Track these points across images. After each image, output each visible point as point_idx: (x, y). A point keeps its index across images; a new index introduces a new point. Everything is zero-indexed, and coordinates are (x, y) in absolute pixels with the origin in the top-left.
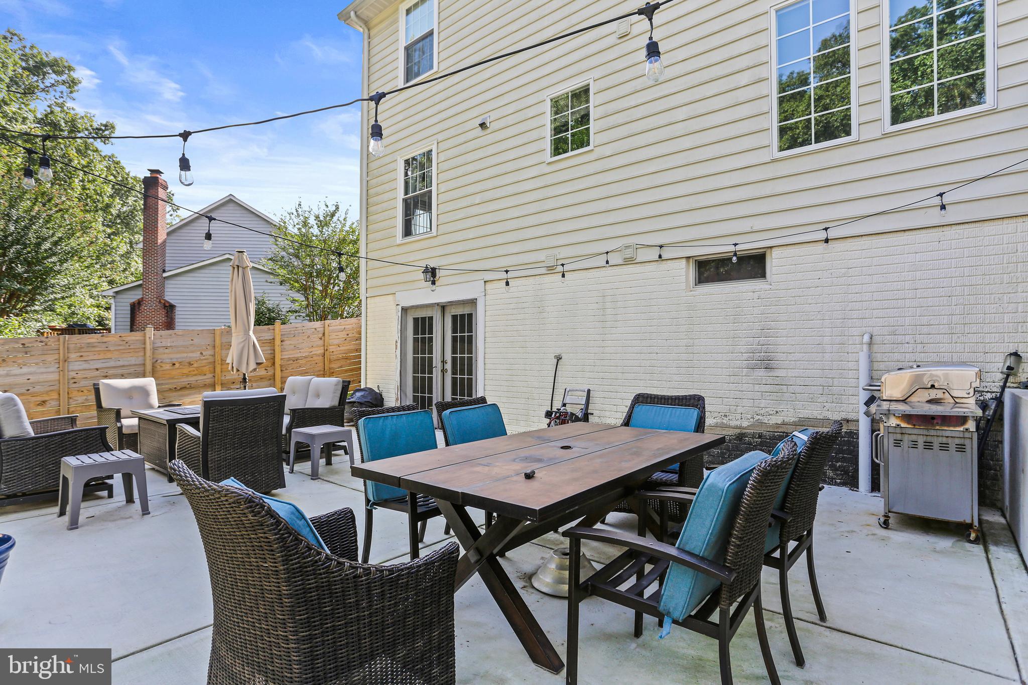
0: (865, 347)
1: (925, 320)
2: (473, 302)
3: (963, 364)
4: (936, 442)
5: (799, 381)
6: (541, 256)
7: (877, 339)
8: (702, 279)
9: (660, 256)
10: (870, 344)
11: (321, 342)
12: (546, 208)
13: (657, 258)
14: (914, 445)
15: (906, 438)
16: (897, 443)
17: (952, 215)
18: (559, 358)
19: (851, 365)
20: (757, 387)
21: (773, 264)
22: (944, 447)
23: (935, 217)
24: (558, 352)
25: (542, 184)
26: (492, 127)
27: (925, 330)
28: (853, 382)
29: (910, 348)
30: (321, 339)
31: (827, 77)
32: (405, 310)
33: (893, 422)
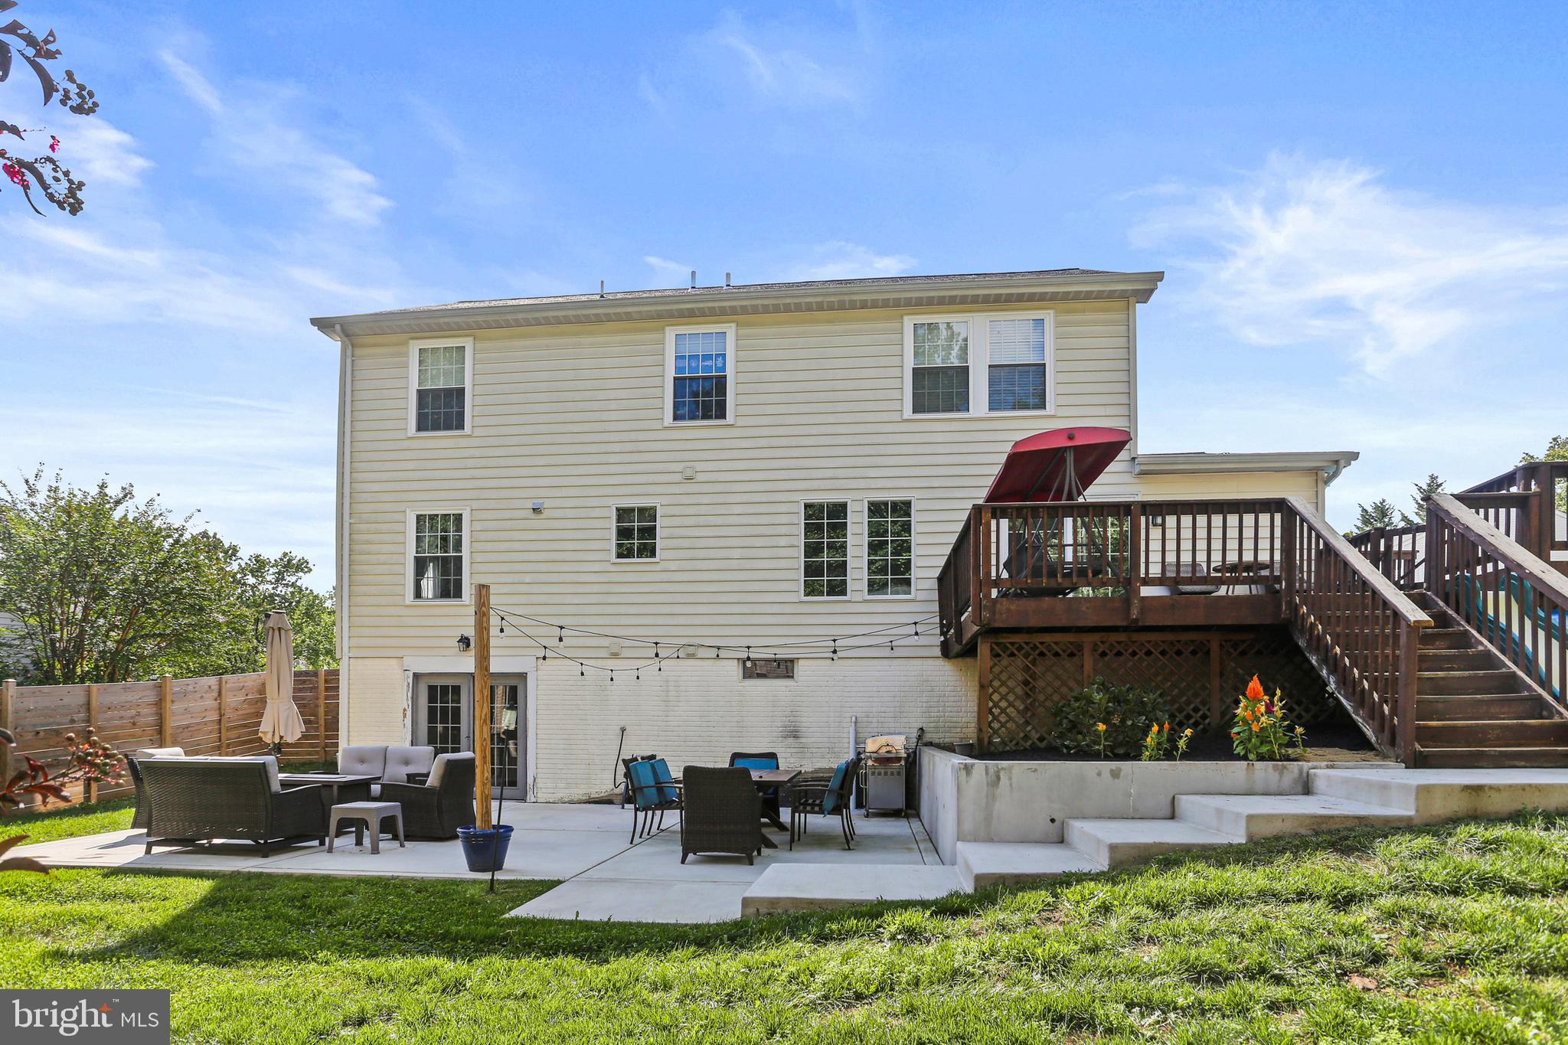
0: (853, 724)
1: (883, 709)
2: (523, 676)
3: (900, 734)
4: (889, 771)
5: (815, 745)
6: (606, 642)
7: (859, 720)
8: (748, 674)
9: (718, 656)
10: (856, 723)
11: (215, 704)
12: (610, 601)
13: (715, 656)
14: (880, 774)
15: (877, 771)
16: (873, 774)
17: (897, 653)
18: (623, 730)
19: (845, 735)
20: (788, 750)
21: (800, 668)
22: (892, 774)
23: (887, 652)
24: (622, 724)
25: (607, 580)
26: (546, 513)
27: (883, 715)
28: (846, 745)
29: (875, 725)
30: (216, 700)
31: (834, 556)
32: (416, 676)
33: (870, 763)
